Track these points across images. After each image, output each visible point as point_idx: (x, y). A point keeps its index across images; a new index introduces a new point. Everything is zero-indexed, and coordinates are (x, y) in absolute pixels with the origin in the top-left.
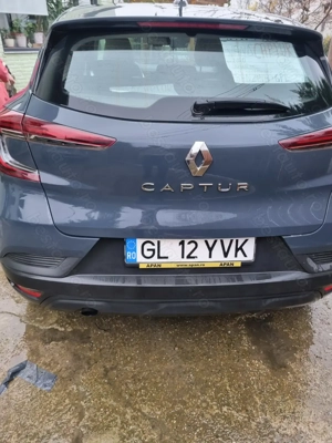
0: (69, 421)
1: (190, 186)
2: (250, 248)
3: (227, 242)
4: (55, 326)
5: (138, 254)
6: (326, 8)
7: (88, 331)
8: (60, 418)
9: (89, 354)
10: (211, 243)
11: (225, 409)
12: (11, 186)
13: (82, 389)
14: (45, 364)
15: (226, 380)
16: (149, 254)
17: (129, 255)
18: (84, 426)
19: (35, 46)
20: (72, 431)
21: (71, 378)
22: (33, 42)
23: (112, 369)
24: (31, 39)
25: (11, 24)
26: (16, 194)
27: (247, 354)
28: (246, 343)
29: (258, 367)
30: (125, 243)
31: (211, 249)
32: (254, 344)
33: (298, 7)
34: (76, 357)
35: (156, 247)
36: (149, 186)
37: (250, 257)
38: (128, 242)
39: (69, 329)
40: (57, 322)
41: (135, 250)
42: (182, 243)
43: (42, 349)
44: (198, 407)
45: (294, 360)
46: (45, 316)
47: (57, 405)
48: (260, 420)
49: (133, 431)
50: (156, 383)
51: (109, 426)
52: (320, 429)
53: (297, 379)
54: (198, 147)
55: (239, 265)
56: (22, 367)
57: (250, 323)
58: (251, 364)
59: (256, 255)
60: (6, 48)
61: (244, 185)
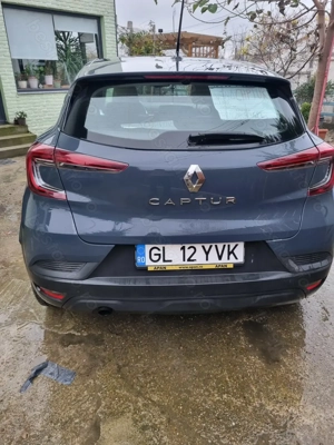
0: (88, 409)
1: (188, 200)
2: (240, 251)
3: (220, 246)
4: (72, 332)
5: (147, 258)
6: (312, 48)
7: (102, 335)
8: (80, 407)
9: (103, 354)
10: (207, 248)
11: (225, 396)
12: (41, 204)
13: (98, 382)
14: (64, 363)
15: (225, 373)
16: (156, 258)
17: (139, 260)
18: (101, 413)
19: (46, 87)
20: (91, 416)
21: (88, 374)
22: (44, 83)
23: (124, 366)
24: (42, 81)
25: (21, 67)
26: (45, 209)
27: (245, 351)
28: (243, 342)
29: (254, 362)
30: (135, 249)
31: (207, 253)
32: (250, 342)
33: (286, 48)
34: (92, 356)
35: (161, 252)
36: (155, 201)
37: (241, 259)
38: (139, 248)
39: (85, 334)
40: (73, 328)
41: (144, 255)
42: (183, 248)
43: (61, 350)
44: (201, 395)
45: (286, 355)
46: (62, 323)
47: (77, 396)
48: (257, 404)
49: (144, 416)
50: (164, 377)
51: (123, 413)
52: (309, 411)
53: (289, 371)
54: (193, 169)
55: (231, 266)
56: (45, 366)
57: (247, 325)
58: (247, 359)
59: (245, 257)
60: (19, 89)
61: (231, 199)
